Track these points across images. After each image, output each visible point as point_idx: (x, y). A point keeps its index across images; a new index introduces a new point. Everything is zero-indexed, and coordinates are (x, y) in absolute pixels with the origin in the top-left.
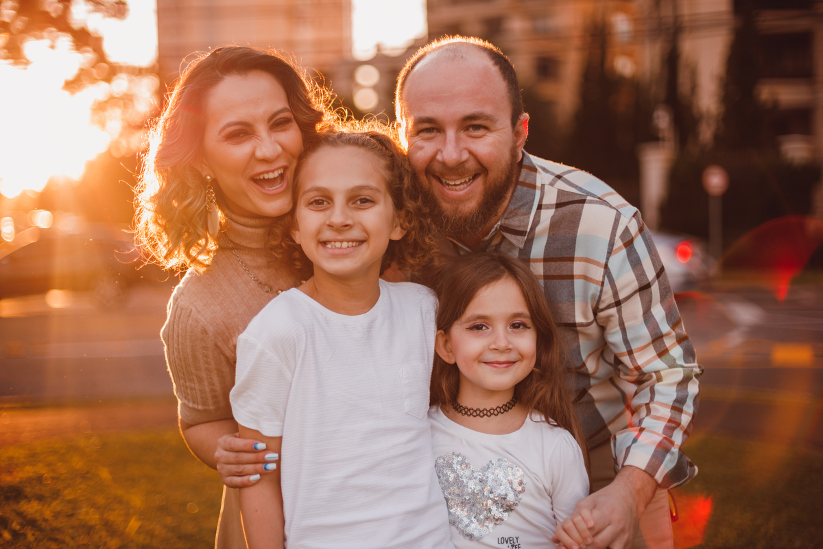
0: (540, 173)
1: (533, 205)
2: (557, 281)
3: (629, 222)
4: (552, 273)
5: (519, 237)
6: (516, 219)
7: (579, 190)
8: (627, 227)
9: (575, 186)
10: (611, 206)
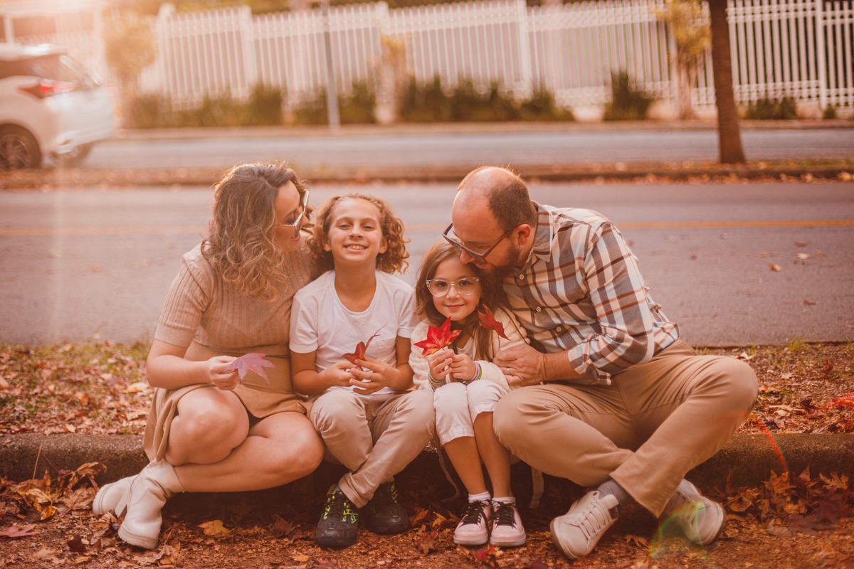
0: (550, 216)
1: (549, 235)
3: (597, 230)
4: (567, 273)
7: (570, 220)
8: (595, 234)
9: (569, 218)
10: (585, 223)
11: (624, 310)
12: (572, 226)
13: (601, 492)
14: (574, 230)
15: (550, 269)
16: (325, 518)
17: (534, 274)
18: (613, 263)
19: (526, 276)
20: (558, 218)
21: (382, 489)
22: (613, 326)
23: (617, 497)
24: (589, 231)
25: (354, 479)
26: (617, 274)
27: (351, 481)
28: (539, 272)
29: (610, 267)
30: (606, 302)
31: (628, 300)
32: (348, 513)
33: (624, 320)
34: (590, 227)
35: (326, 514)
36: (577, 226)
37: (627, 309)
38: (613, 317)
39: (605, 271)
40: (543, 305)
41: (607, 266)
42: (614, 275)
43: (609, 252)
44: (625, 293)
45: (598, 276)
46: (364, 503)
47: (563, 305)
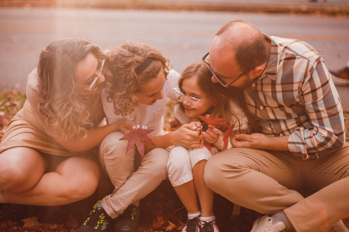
0: (279, 47)
1: (277, 61)
2: (288, 93)
3: (314, 64)
4: (285, 89)
5: (273, 76)
6: (271, 68)
7: (294, 53)
8: (312, 66)
9: (292, 51)
10: (306, 58)
11: (330, 118)
12: (295, 58)
13: (274, 219)
14: (297, 62)
15: (273, 84)
16: (85, 224)
17: (262, 84)
18: (322, 86)
19: (256, 85)
20: (284, 49)
21: (130, 208)
22: (323, 127)
23: (285, 224)
24: (308, 64)
25: (112, 200)
26: (326, 93)
27: (109, 202)
28: (266, 84)
29: (321, 89)
30: (318, 111)
31: (332, 111)
32: (101, 223)
33: (331, 124)
34: (309, 61)
35: (86, 221)
36: (299, 58)
37: (333, 117)
38: (323, 122)
39: (318, 91)
40: (265, 105)
41: (319, 88)
42: (323, 94)
43: (320, 79)
44: (331, 106)
45: (312, 94)
46: (116, 216)
47: (280, 107)
